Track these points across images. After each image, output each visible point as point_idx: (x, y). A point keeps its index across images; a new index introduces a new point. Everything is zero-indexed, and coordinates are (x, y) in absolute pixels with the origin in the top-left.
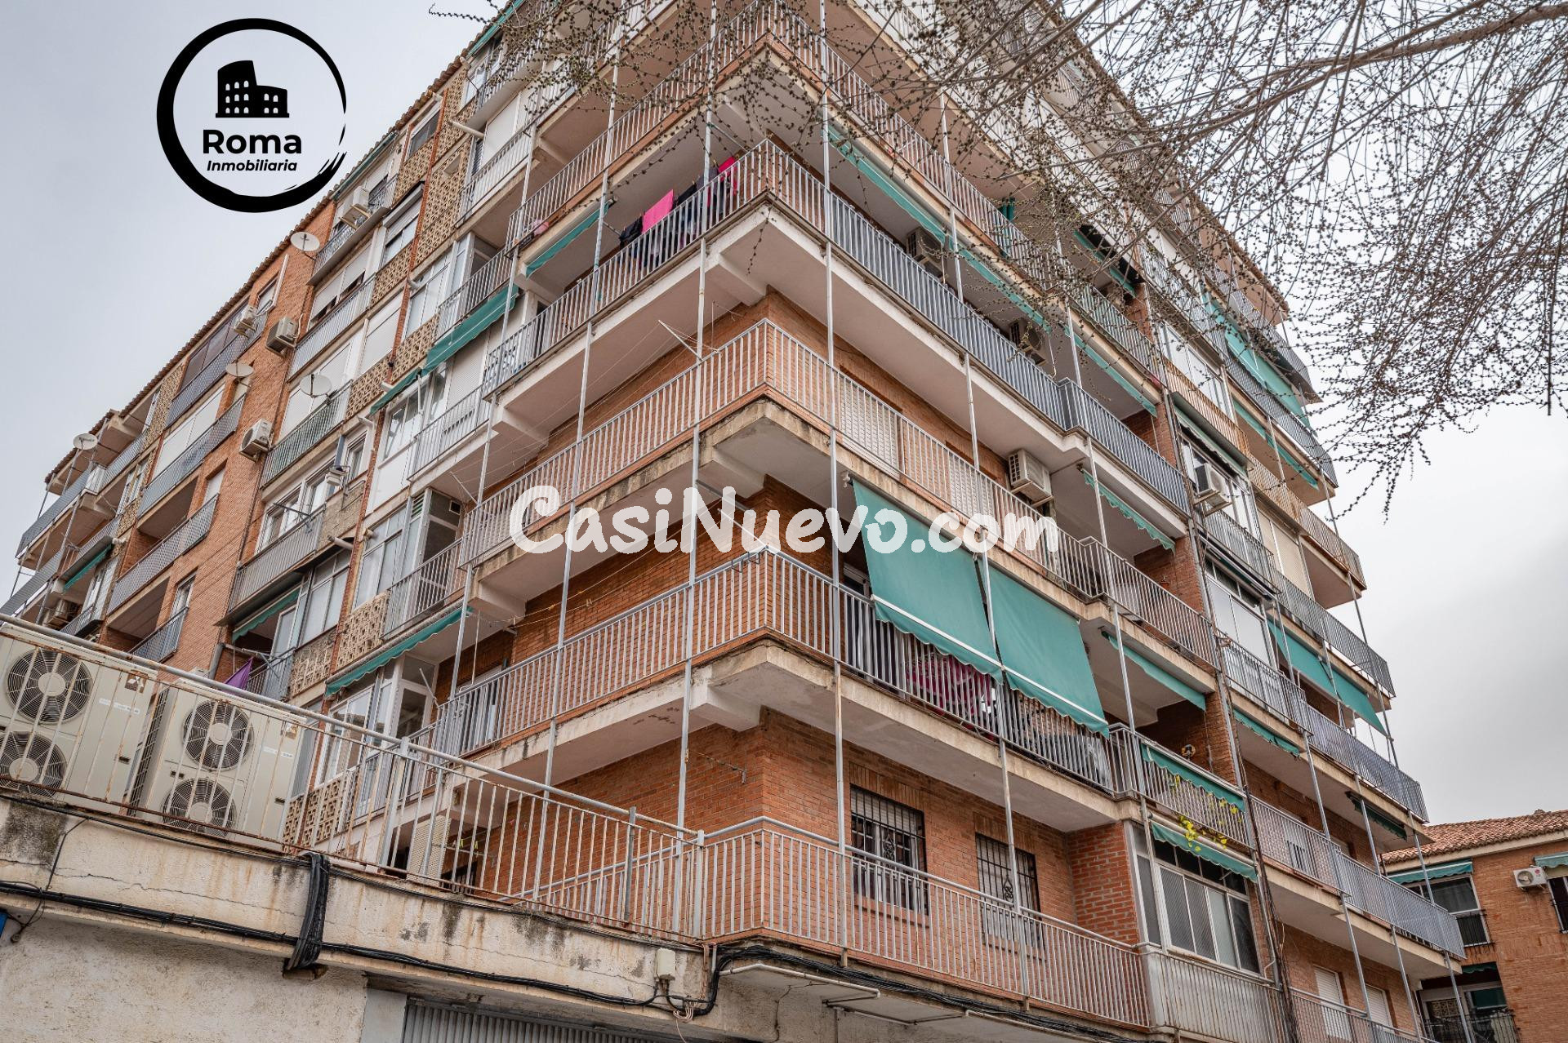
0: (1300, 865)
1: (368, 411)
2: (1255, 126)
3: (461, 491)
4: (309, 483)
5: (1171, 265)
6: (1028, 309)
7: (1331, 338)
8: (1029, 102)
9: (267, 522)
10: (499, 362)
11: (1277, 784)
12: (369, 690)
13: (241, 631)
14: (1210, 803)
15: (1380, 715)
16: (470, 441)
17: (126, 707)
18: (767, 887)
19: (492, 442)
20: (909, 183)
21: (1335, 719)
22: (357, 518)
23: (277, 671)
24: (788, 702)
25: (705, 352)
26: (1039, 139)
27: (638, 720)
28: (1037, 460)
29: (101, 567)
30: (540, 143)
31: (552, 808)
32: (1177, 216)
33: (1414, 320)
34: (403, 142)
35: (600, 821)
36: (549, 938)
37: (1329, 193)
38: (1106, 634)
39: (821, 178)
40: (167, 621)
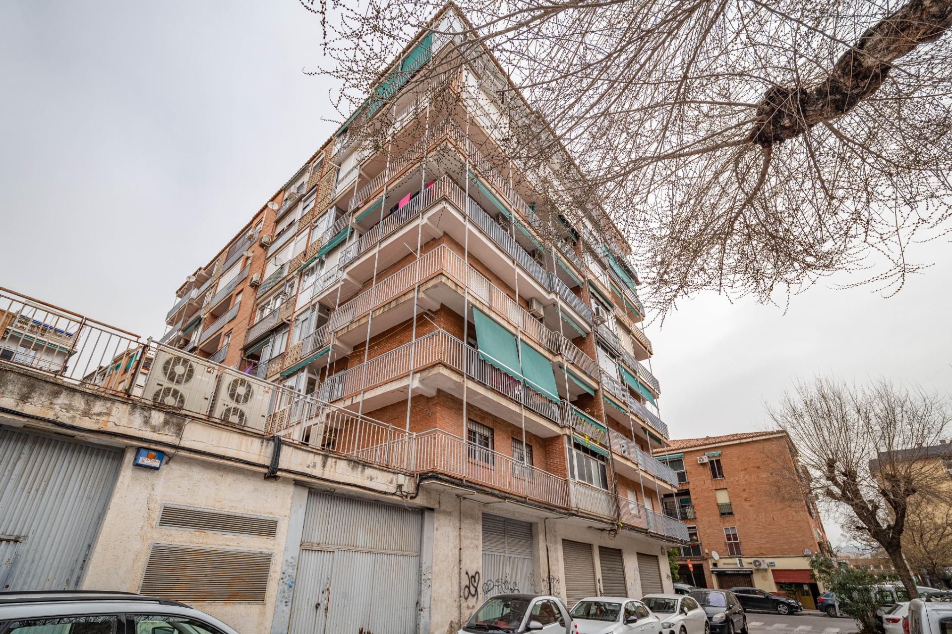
0: (624, 453)
1: (296, 272)
2: (622, 181)
3: (330, 304)
4: (274, 298)
5: (591, 232)
6: (538, 246)
7: (645, 262)
8: (542, 167)
9: (258, 312)
10: (345, 256)
11: (618, 424)
12: (296, 376)
13: (249, 352)
14: (594, 429)
15: (655, 400)
16: (334, 285)
17: (207, 379)
18: (438, 453)
19: (342, 286)
20: (497, 195)
21: (639, 401)
22: (292, 312)
23: (262, 368)
24: (446, 387)
25: (421, 256)
26: (545, 181)
27: (393, 392)
28: (539, 302)
29: (197, 326)
30: (361, 172)
31: (362, 422)
32: (594, 213)
33: (675, 257)
34: (310, 169)
35: (379, 428)
36: (360, 469)
37: (648, 207)
38: (560, 367)
39: (465, 191)
40: (222, 348)
